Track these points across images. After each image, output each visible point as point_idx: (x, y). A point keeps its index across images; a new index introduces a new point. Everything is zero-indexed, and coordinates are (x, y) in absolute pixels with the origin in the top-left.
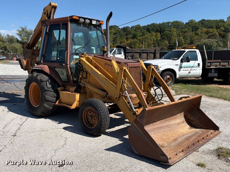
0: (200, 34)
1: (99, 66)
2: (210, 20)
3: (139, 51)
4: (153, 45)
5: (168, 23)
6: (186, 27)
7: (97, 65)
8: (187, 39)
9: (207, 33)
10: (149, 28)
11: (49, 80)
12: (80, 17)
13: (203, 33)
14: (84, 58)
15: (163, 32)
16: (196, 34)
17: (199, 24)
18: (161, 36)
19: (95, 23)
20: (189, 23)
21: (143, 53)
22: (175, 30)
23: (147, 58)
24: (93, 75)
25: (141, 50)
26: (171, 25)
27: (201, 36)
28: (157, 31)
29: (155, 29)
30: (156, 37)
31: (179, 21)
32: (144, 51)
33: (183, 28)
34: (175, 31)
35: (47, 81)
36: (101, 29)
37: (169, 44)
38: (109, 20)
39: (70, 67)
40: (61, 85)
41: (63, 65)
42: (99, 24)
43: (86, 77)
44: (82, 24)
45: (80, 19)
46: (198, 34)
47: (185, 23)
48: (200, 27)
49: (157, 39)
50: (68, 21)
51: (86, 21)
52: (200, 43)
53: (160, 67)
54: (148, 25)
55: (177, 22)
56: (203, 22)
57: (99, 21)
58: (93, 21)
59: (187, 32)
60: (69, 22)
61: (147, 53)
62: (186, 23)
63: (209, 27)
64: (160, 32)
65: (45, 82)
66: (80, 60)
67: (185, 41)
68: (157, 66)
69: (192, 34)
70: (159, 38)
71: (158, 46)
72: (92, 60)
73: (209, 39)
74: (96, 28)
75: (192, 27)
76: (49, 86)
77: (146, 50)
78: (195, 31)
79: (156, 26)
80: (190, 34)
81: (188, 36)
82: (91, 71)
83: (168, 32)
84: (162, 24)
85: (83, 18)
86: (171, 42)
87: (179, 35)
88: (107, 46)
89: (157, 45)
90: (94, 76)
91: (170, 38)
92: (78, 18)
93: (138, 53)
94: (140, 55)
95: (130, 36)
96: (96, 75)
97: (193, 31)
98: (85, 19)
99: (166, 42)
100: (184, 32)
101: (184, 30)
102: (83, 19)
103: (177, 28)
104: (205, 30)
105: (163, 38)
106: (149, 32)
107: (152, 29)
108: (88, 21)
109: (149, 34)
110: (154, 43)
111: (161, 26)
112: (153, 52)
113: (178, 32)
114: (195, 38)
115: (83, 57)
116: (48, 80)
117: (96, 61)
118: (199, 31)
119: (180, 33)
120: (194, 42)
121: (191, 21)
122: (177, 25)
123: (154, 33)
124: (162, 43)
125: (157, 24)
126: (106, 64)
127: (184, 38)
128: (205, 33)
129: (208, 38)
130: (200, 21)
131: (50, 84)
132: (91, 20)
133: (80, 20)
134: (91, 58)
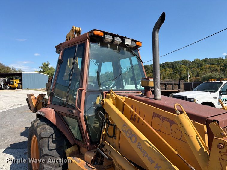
0: (204, 69)
1: (139, 119)
2: (211, 59)
3: (164, 83)
4: (167, 78)
5: (179, 62)
6: (192, 64)
7: (135, 115)
8: (194, 73)
9: (210, 68)
10: (164, 65)
11: (54, 135)
12: (105, 33)
13: (206, 68)
14: (111, 99)
15: (175, 68)
16: (201, 69)
17: (203, 61)
18: (174, 71)
19: (129, 42)
20: (195, 61)
21: (168, 84)
22: (184, 66)
23: (172, 88)
24: (127, 138)
25: (167, 82)
26: (181, 63)
27: (205, 71)
28: (170, 68)
29: (169, 66)
30: (169, 71)
31: (187, 60)
32: (169, 83)
33: (190, 65)
34: (184, 68)
35: (49, 138)
36: (138, 53)
37: (180, 77)
38: (159, 28)
39: (85, 117)
40: (72, 144)
41: (73, 113)
42: (135, 45)
43: (114, 136)
44: (109, 45)
45: (106, 35)
46: (203, 69)
47: (191, 61)
48: (204, 64)
49: (170, 73)
50: (86, 40)
51: (115, 40)
52: (205, 76)
53: (197, 100)
54: (163, 63)
55: (186, 61)
56: (206, 60)
57: (135, 41)
58: (126, 40)
59: (193, 68)
60: (88, 40)
61: (172, 84)
62: (193, 61)
63: (211, 64)
64: (173, 68)
65: (47, 139)
66: (103, 103)
67: (192, 74)
68: (194, 99)
69: (197, 69)
70: (172, 73)
71: (172, 78)
72: (124, 104)
73: (213, 73)
74: (131, 52)
75: (197, 64)
76: (53, 146)
77: (171, 82)
78: (200, 67)
79: (169, 64)
80: (196, 69)
81: (195, 70)
82: (124, 129)
83: (179, 68)
84: (174, 62)
85: (111, 34)
86: (181, 75)
87: (188, 70)
88: (154, 77)
89: (170, 77)
90: (129, 140)
91: (180, 72)
92: (102, 34)
93: (163, 84)
94: (166, 86)
95: (149, 71)
96: (134, 139)
97: (198, 67)
98: (114, 36)
99: (178, 75)
100: (192, 68)
101: (191, 66)
102: (111, 37)
103: (186, 65)
104: (208, 66)
105: (175, 73)
106: (164, 68)
107: (167, 66)
108: (118, 40)
109: (164, 69)
110: (168, 76)
111: (173, 64)
112: (177, 83)
113: (187, 68)
114: (200, 72)
115: (108, 97)
116: (52, 135)
117: (132, 107)
118: (203, 67)
119: (188, 69)
120: (200, 75)
121: (197, 60)
122: (185, 62)
123: (168, 69)
124: (175, 76)
125: (170, 63)
126: (155, 115)
127: (191, 72)
128: (209, 68)
129: (211, 72)
130: (203, 60)
131: (54, 142)
132: (123, 39)
133: (106, 37)
134: (123, 101)
